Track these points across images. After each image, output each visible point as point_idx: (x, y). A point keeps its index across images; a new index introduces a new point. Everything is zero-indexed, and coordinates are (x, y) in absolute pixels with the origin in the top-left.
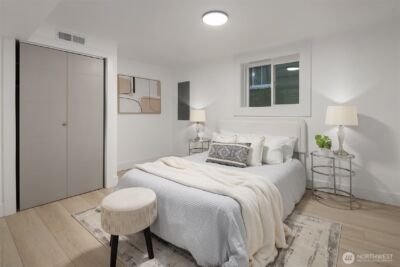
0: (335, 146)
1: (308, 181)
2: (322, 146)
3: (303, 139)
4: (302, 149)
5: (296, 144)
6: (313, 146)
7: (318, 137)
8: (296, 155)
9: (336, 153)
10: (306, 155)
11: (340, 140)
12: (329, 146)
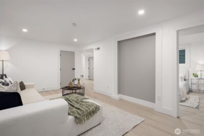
0: (199, 77)
1: (190, 89)
2: (195, 76)
3: (187, 75)
4: (187, 78)
5: (185, 77)
6: (192, 77)
7: (193, 74)
8: (185, 80)
9: (199, 79)
10: (188, 80)
11: (201, 75)
12: (197, 76)
